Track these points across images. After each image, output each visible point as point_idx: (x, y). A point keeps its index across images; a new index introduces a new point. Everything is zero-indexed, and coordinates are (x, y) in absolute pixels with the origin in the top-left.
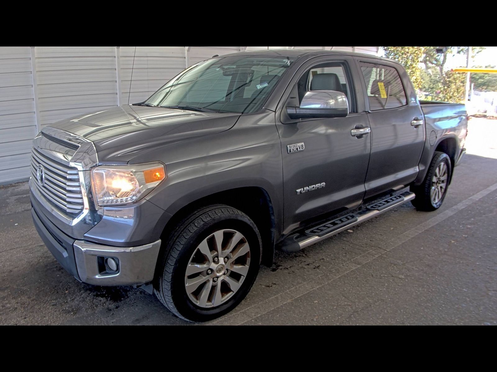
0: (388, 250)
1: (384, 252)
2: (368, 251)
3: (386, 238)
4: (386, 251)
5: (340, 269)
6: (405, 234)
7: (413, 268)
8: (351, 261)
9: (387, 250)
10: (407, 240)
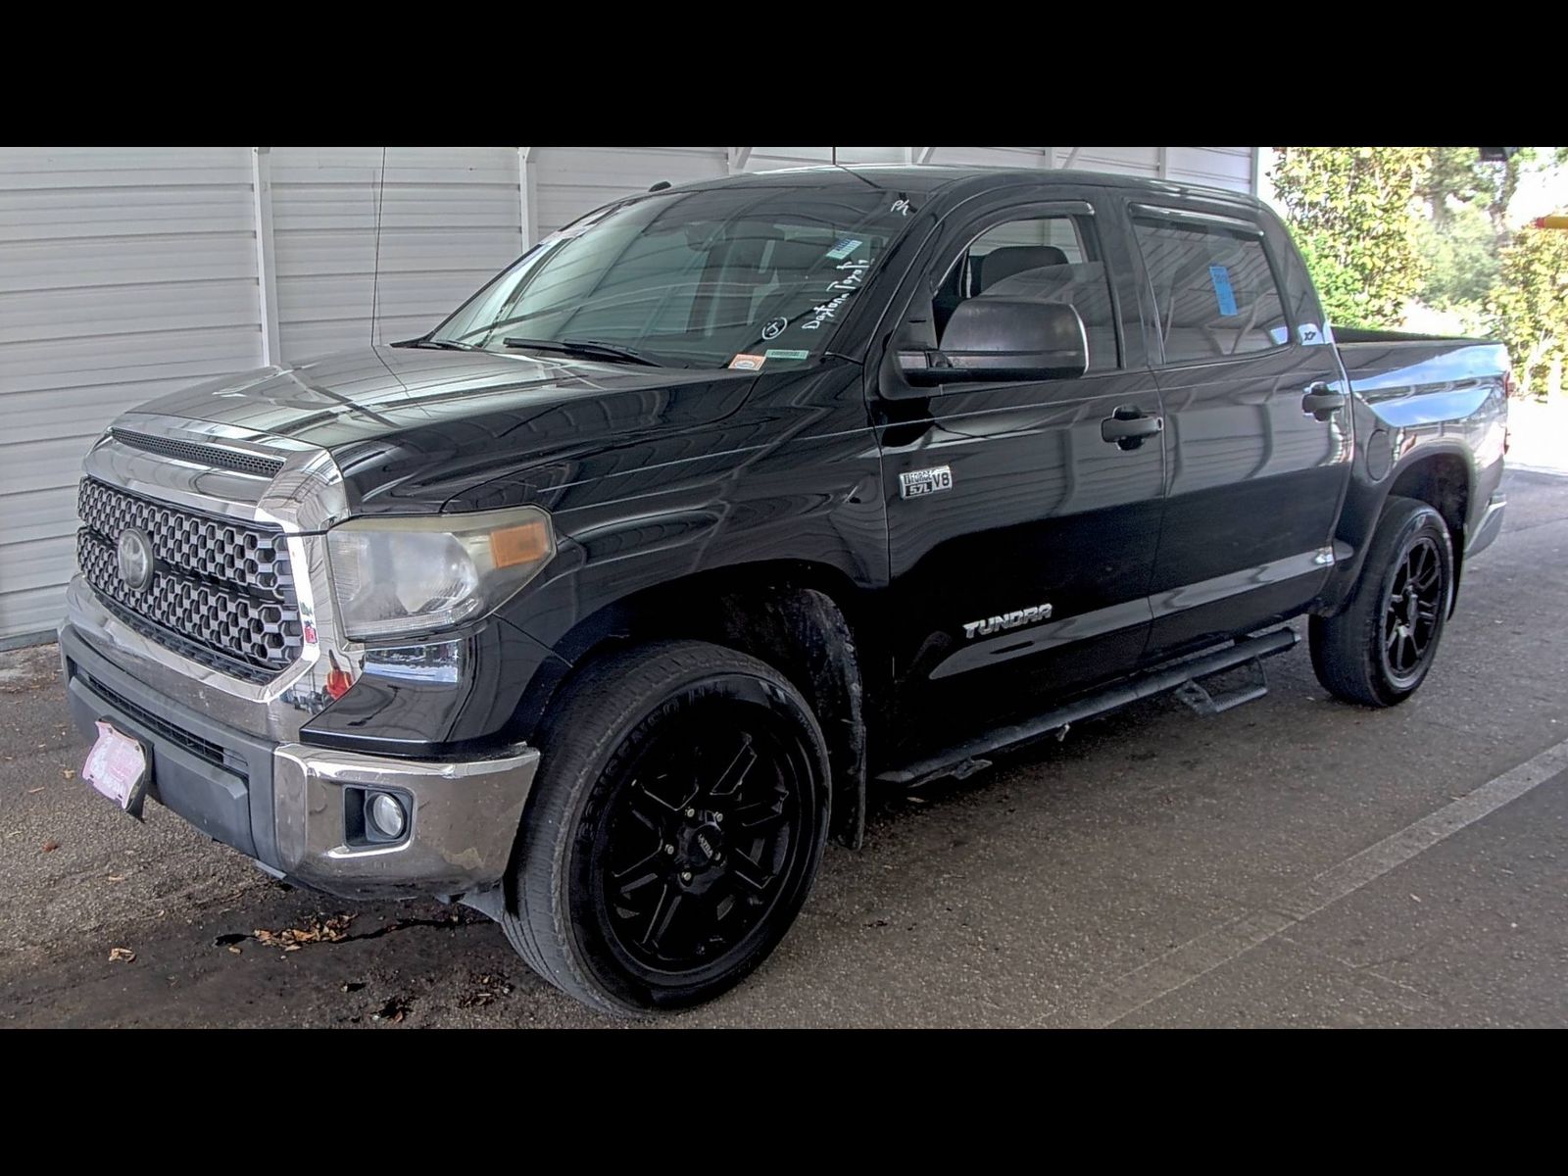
0: (1301, 918)
1: (1285, 926)
2: (1225, 920)
3: (1293, 872)
4: (1293, 923)
5: (1117, 990)
6: (1366, 854)
7: (1397, 987)
8: (1161, 960)
9: (1296, 915)
10: (1373, 877)
